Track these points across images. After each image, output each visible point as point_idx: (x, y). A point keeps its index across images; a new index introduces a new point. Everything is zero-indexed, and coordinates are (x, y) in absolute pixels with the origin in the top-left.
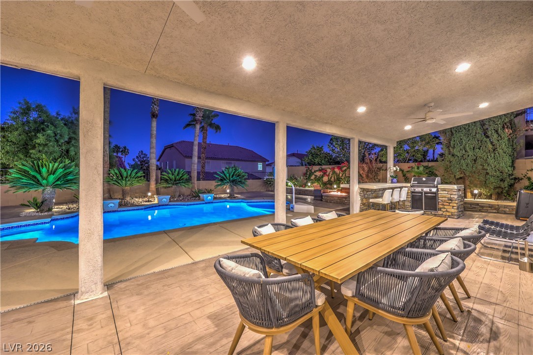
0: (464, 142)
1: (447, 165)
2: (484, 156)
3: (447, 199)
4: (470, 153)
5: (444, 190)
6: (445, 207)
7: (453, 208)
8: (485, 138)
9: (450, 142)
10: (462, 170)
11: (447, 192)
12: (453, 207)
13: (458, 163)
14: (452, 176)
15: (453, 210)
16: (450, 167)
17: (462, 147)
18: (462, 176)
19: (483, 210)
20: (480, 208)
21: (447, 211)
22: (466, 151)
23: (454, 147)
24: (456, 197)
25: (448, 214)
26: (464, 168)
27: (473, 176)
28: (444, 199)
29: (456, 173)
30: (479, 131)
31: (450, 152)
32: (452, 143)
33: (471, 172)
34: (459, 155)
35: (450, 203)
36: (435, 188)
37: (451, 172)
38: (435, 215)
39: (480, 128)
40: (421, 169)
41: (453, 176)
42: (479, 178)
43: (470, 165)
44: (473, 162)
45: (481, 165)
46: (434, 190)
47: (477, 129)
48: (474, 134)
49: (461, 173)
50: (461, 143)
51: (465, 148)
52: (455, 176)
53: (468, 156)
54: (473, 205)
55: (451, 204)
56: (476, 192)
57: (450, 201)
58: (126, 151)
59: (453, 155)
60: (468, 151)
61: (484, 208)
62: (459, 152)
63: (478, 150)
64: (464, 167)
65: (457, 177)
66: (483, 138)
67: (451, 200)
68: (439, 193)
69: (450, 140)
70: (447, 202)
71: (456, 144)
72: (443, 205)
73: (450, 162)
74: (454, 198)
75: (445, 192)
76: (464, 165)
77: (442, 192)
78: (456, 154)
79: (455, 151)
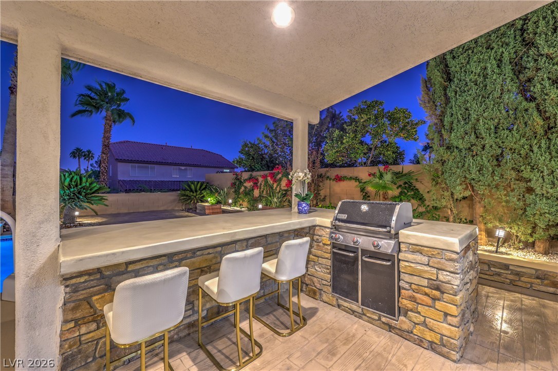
0: (474, 116)
1: (437, 170)
2: (523, 146)
3: (425, 283)
4: (489, 141)
5: (417, 249)
6: (420, 308)
7: (445, 321)
8: (524, 103)
9: (442, 121)
10: (468, 181)
11: (425, 259)
12: (446, 314)
13: (460, 165)
14: (446, 194)
15: (445, 328)
16: (443, 174)
17: (468, 127)
18: (467, 193)
19: (520, 284)
20: (511, 277)
21: (424, 324)
22: (477, 137)
23: (451, 129)
24: (456, 281)
25: (429, 336)
26: (473, 176)
27: (491, 196)
28: (415, 280)
29: (454, 188)
30: (509, 85)
31: (444, 140)
32: (447, 120)
33: (489, 185)
34: (461, 147)
35: (434, 299)
36: (391, 238)
37: (443, 186)
38: (391, 328)
39: (512, 80)
40: (388, 177)
41: (449, 193)
42: (507, 202)
43: (487, 169)
44: (495, 163)
45: (513, 168)
46: (387, 246)
47: (504, 80)
48: (496, 94)
49: (466, 189)
50: (467, 119)
51: (475, 129)
52: (452, 194)
53: (483, 147)
54: (495, 266)
55: (438, 304)
56: (501, 233)
57: (437, 293)
58: (90, 155)
59: (448, 148)
60: (484, 135)
61: (522, 279)
62: (463, 138)
63: (507, 132)
64: (474, 173)
65: (458, 195)
66: (521, 103)
67: (437, 288)
68: (401, 256)
69: (443, 114)
70: (426, 294)
71: (455, 121)
72: (413, 299)
73: (443, 163)
74: (448, 283)
75: (418, 257)
76: (474, 170)
77: (410, 256)
78: (455, 144)
79: (454, 138)
